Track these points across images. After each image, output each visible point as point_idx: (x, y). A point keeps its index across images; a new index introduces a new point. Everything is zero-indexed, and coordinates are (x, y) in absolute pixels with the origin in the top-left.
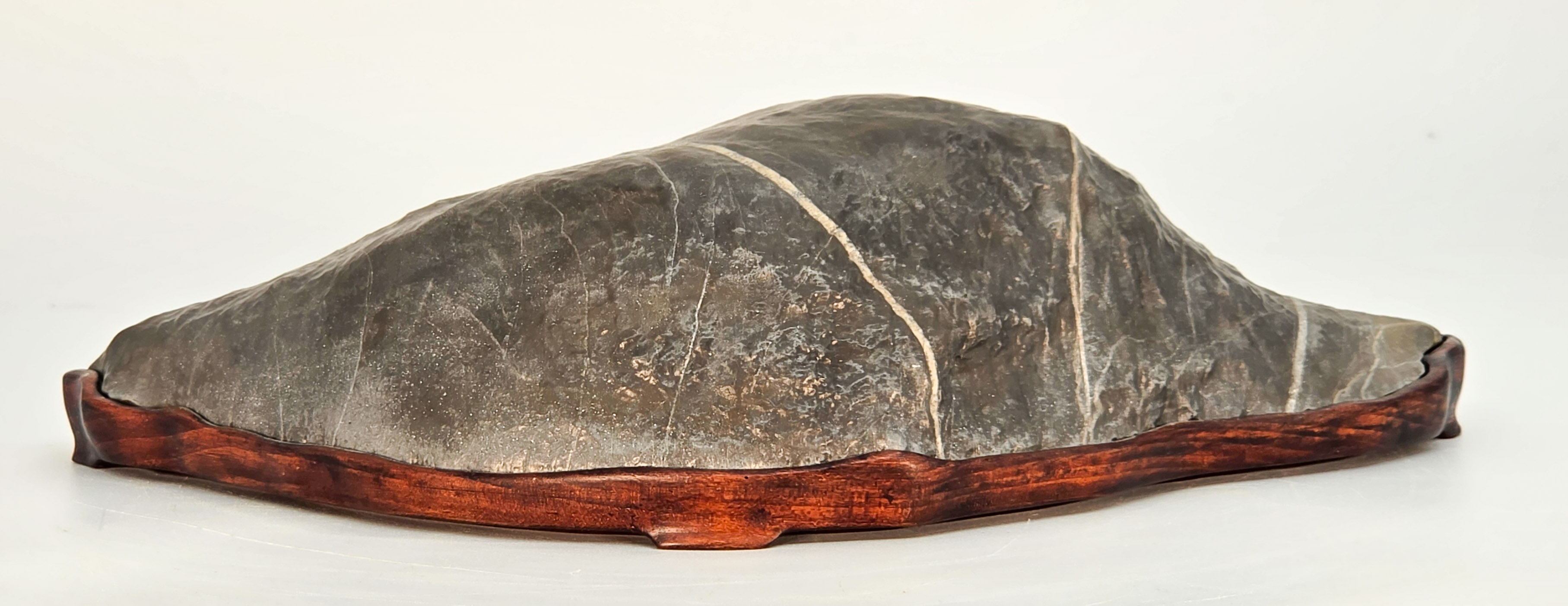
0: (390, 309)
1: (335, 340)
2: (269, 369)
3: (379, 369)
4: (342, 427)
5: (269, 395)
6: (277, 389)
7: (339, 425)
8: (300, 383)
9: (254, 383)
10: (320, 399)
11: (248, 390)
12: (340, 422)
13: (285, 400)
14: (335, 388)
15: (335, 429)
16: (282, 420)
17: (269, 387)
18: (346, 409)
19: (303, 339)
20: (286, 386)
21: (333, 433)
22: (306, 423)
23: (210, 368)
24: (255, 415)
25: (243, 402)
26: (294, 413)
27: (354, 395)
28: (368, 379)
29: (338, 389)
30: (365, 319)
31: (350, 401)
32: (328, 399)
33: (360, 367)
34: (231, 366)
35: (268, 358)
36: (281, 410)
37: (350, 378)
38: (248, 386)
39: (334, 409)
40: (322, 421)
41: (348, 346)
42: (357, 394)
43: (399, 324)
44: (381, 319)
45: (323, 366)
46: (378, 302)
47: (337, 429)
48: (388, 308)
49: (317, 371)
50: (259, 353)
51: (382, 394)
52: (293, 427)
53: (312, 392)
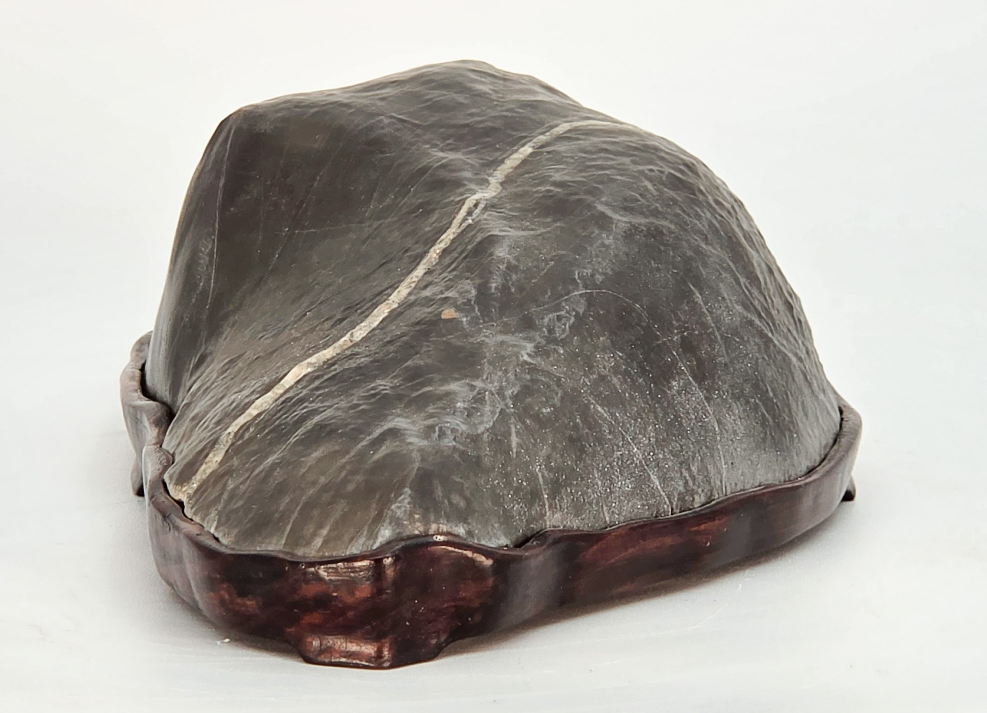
0: (688, 334)
1: (664, 386)
2: (620, 444)
3: (724, 397)
4: (728, 471)
5: (634, 473)
6: (641, 462)
7: (724, 470)
8: (661, 444)
9: (612, 467)
10: (693, 452)
11: (610, 477)
12: (724, 466)
13: (656, 470)
14: (699, 434)
15: (722, 476)
16: (663, 494)
17: (632, 463)
18: (723, 452)
19: (632, 398)
20: (649, 454)
21: (721, 482)
22: (691, 483)
23: (558, 470)
24: (629, 501)
25: (611, 492)
26: (672, 479)
27: (721, 433)
28: (724, 410)
29: (702, 433)
30: (675, 354)
31: (720, 440)
32: (701, 448)
33: (708, 402)
34: (580, 459)
35: (610, 433)
36: (657, 482)
37: (707, 417)
38: (608, 472)
39: (712, 456)
40: (706, 474)
41: (682, 387)
42: (724, 432)
43: (706, 346)
44: (688, 347)
45: (672, 417)
46: (672, 333)
47: (724, 475)
48: (685, 334)
49: (670, 424)
50: (596, 432)
51: (746, 420)
52: (679, 495)
53: (679, 449)
